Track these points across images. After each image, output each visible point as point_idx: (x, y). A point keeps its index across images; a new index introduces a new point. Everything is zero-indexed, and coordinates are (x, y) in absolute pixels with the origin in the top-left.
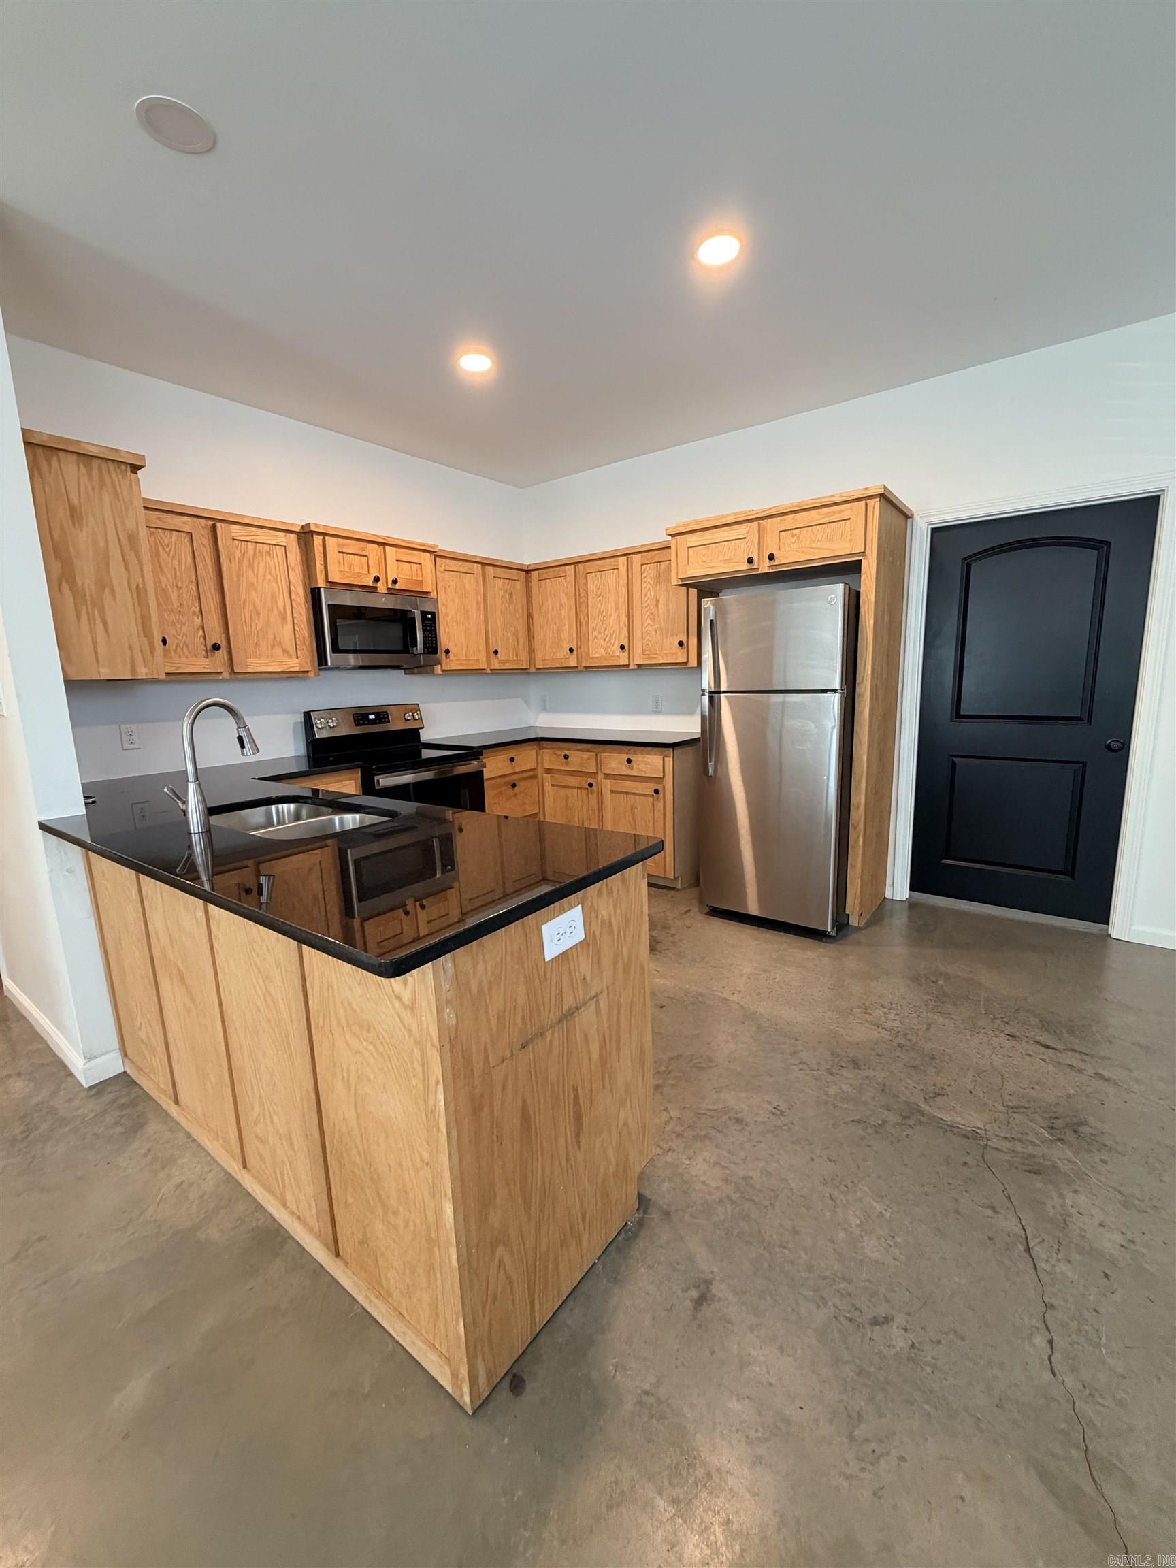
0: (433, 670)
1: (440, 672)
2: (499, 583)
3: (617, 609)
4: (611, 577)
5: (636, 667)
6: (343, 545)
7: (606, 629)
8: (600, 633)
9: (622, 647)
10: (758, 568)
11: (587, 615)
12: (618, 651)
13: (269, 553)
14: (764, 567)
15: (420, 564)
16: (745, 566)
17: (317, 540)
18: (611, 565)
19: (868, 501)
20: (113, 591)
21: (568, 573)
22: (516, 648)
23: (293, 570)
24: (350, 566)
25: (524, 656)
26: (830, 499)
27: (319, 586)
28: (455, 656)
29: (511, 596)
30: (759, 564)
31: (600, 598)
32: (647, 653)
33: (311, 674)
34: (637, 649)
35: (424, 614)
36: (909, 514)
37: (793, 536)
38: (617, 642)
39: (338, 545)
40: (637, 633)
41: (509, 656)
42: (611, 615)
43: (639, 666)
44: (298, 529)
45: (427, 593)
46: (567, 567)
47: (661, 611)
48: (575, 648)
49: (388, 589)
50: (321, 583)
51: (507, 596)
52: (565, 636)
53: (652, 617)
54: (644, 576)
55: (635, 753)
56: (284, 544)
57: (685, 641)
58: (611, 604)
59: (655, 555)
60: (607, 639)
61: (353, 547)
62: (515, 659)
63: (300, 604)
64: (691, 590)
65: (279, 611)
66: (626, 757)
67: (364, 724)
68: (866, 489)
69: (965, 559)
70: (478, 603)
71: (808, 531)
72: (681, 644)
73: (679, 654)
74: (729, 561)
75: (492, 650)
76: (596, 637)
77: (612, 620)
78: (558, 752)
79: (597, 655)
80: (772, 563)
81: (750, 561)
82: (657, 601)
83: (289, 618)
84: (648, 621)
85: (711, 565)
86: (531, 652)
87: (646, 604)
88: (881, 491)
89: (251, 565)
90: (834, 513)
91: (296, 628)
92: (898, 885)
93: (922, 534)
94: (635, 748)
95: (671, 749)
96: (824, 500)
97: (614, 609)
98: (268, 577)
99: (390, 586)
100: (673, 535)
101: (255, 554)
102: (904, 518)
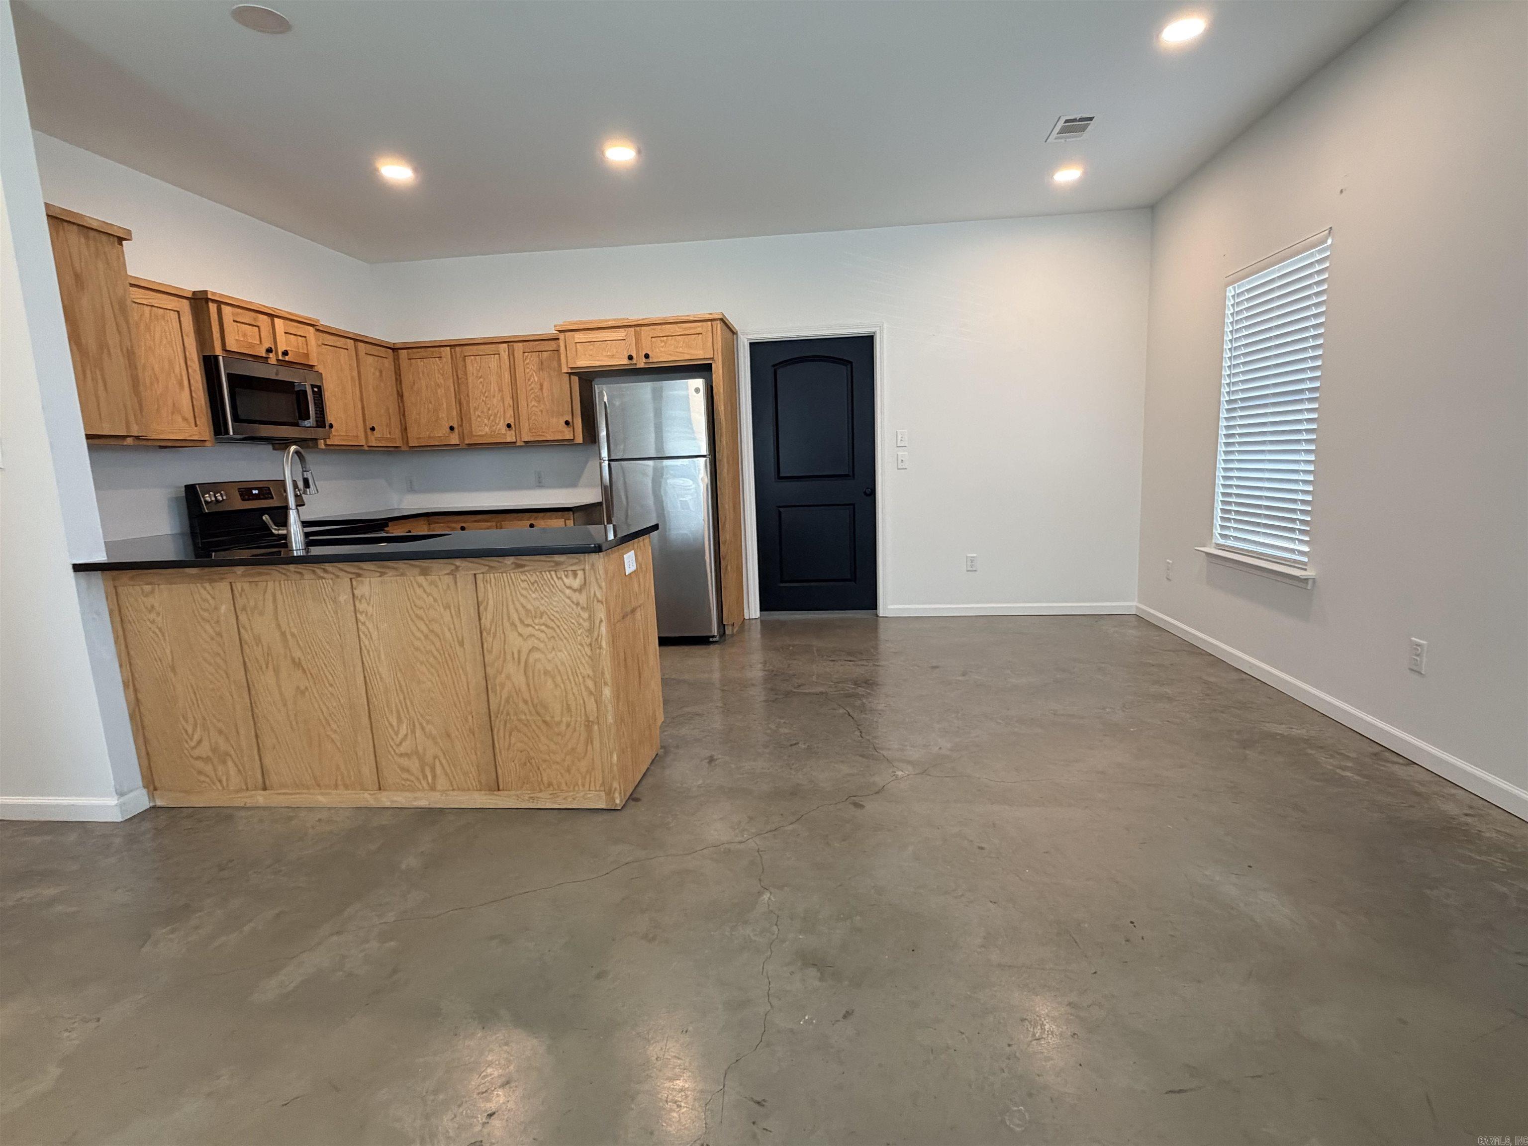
0: (317, 444)
1: (323, 447)
2: (370, 359)
3: (500, 390)
4: (493, 362)
5: (523, 444)
6: (238, 314)
7: (489, 409)
8: (482, 412)
9: (509, 426)
10: (636, 364)
11: (468, 396)
12: (504, 429)
13: (163, 317)
14: (641, 364)
15: (305, 337)
16: (626, 361)
17: (213, 307)
18: (492, 351)
19: (713, 323)
20: (109, 351)
21: (443, 354)
22: (389, 425)
23: (187, 336)
24: (245, 335)
25: (397, 434)
26: (686, 318)
27: (217, 354)
28: (337, 431)
29: (381, 372)
30: (637, 361)
31: (481, 380)
32: (533, 431)
33: (208, 444)
34: (525, 425)
35: (313, 386)
36: (735, 331)
37: (662, 341)
38: (502, 421)
39: (233, 314)
40: (523, 412)
41: (386, 434)
42: (494, 396)
43: (526, 442)
44: (190, 296)
45: (312, 366)
46: (442, 348)
47: (545, 395)
48: (455, 426)
49: (278, 360)
50: (218, 351)
51: (378, 374)
52: (443, 415)
53: (537, 399)
54: (525, 363)
55: (536, 519)
56: (178, 310)
57: (570, 421)
58: (494, 387)
59: (538, 345)
60: (492, 418)
61: (248, 317)
62: (389, 436)
63: (195, 370)
64: (572, 377)
65: (176, 376)
66: (529, 522)
67: (249, 500)
68: (711, 314)
69: (774, 366)
70: (352, 378)
71: (672, 339)
72: (567, 423)
73: (567, 432)
74: (612, 356)
75: (369, 426)
76: (479, 416)
77: (495, 401)
78: (454, 525)
79: (480, 433)
80: (648, 361)
81: (630, 358)
82: (541, 386)
83: (186, 383)
84: (533, 403)
85: (598, 358)
86: (405, 430)
87: (530, 388)
88: (721, 317)
89: (148, 329)
90: (690, 328)
91: (194, 395)
92: (753, 608)
93: (744, 346)
94: (535, 515)
95: (571, 513)
96: (683, 318)
97: (497, 390)
98: (165, 342)
99: (280, 358)
100: (561, 331)
101: (150, 319)
102: (732, 334)
